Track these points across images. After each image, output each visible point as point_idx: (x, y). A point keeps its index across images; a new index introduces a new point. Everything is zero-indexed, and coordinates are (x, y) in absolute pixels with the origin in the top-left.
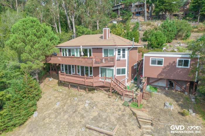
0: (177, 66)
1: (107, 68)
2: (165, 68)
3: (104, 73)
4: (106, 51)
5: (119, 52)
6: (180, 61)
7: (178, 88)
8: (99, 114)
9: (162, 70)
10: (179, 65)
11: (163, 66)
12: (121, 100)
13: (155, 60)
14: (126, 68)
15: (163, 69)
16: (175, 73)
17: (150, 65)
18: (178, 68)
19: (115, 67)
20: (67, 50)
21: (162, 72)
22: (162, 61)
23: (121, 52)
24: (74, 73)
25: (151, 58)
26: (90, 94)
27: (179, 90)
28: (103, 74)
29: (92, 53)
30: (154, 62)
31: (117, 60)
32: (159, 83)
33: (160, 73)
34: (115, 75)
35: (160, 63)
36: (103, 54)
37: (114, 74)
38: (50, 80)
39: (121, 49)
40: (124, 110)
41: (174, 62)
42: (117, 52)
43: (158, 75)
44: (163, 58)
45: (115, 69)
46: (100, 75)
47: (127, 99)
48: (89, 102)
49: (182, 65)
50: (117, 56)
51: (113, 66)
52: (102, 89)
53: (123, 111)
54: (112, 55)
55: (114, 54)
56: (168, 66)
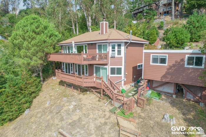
0: (186, 66)
1: (101, 66)
2: (170, 68)
3: (99, 73)
4: (100, 47)
5: (113, 48)
6: (190, 59)
7: (190, 96)
8: (80, 118)
9: (166, 70)
10: (188, 64)
11: (166, 65)
13: (157, 57)
14: (123, 67)
15: (168, 69)
16: (184, 74)
17: (151, 64)
18: (188, 69)
20: (67, 47)
21: (167, 73)
22: (166, 59)
23: (116, 48)
24: (73, 72)
25: (151, 55)
26: (81, 96)
27: (192, 100)
28: (97, 74)
29: (87, 50)
30: (155, 60)
31: (111, 57)
32: (164, 88)
33: (165, 75)
34: (108, 75)
35: (163, 61)
36: (97, 50)
37: (108, 74)
38: (54, 79)
39: (116, 45)
40: (109, 117)
41: (183, 60)
42: (111, 48)
43: (161, 77)
44: (167, 55)
45: (109, 67)
46: (95, 74)
47: (117, 104)
48: (75, 104)
49: (193, 65)
50: (111, 52)
52: (94, 91)
53: (107, 119)
54: (105, 52)
55: (108, 50)
56: (174, 66)
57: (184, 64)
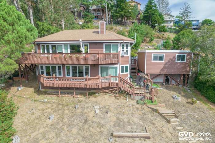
0: (176, 61)
1: (109, 66)
2: (166, 63)
3: (105, 73)
4: (108, 47)
5: (123, 48)
6: (179, 56)
7: (173, 82)
9: (163, 65)
10: (178, 60)
11: (164, 61)
12: (132, 99)
13: (156, 56)
14: (129, 65)
15: (165, 65)
16: (175, 67)
17: (152, 61)
18: (178, 63)
19: (119, 64)
21: (164, 68)
22: (163, 57)
24: (62, 76)
25: (153, 54)
27: (175, 84)
28: (103, 74)
29: (89, 49)
30: (155, 58)
31: (122, 57)
32: (157, 79)
33: (162, 69)
34: (119, 74)
35: (161, 58)
36: (104, 50)
37: (118, 72)
38: (20, 89)
39: (125, 45)
41: (174, 57)
44: (164, 54)
46: (100, 75)
48: (98, 107)
49: (180, 60)
50: (121, 52)
51: (117, 64)
52: (107, 91)
56: (169, 62)
57: (175, 60)
